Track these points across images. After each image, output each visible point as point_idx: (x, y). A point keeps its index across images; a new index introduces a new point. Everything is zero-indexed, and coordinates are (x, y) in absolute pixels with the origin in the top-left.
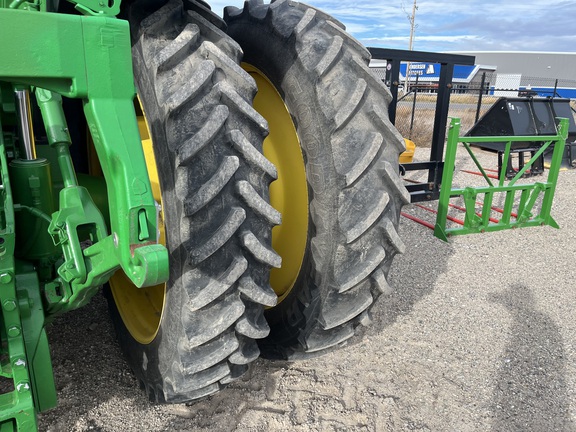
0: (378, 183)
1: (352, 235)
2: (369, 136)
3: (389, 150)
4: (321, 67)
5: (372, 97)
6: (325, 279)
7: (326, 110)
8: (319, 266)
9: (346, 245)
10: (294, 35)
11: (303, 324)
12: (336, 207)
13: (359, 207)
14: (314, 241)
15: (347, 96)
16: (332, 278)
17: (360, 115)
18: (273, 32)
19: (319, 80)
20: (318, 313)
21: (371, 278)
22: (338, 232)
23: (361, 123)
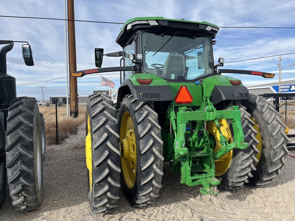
0: (280, 136)
1: (275, 147)
2: (277, 125)
3: (282, 128)
4: (264, 110)
5: (277, 116)
6: (268, 160)
7: (266, 120)
8: (266, 156)
9: (274, 150)
10: (255, 103)
11: (262, 173)
12: (270, 141)
13: (277, 141)
14: (264, 150)
15: (271, 116)
16: (270, 159)
17: (274, 120)
18: (249, 102)
19: (263, 113)
20: (267, 169)
21: (281, 159)
22: (271, 147)
23: (275, 122)
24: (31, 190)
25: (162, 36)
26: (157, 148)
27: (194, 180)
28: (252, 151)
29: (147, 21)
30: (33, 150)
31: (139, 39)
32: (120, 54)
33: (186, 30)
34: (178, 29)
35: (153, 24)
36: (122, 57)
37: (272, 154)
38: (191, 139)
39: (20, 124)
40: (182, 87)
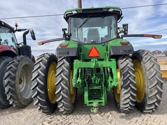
0: (155, 79)
1: (150, 87)
2: (153, 72)
6: (147, 95)
7: (146, 68)
12: (148, 83)
13: (152, 83)
15: (149, 66)
17: (152, 68)
19: (145, 63)
20: (147, 101)
21: (155, 95)
22: (148, 86)
23: (152, 70)
24: (15, 98)
25: (82, 19)
26: (64, 83)
27: (90, 103)
28: (129, 88)
29: (71, 11)
30: (15, 80)
33: (96, 13)
34: (91, 13)
35: (75, 13)
37: (148, 92)
38: (93, 78)
39: (11, 68)
40: (93, 47)
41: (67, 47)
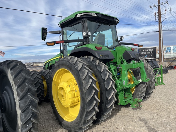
0: (153, 74)
2: (151, 69)
12: (149, 78)
13: (152, 77)
20: (148, 91)
25: (96, 23)
29: (91, 13)
31: (85, 24)
32: (60, 32)
35: (94, 15)
36: (61, 34)
41: (102, 50)
